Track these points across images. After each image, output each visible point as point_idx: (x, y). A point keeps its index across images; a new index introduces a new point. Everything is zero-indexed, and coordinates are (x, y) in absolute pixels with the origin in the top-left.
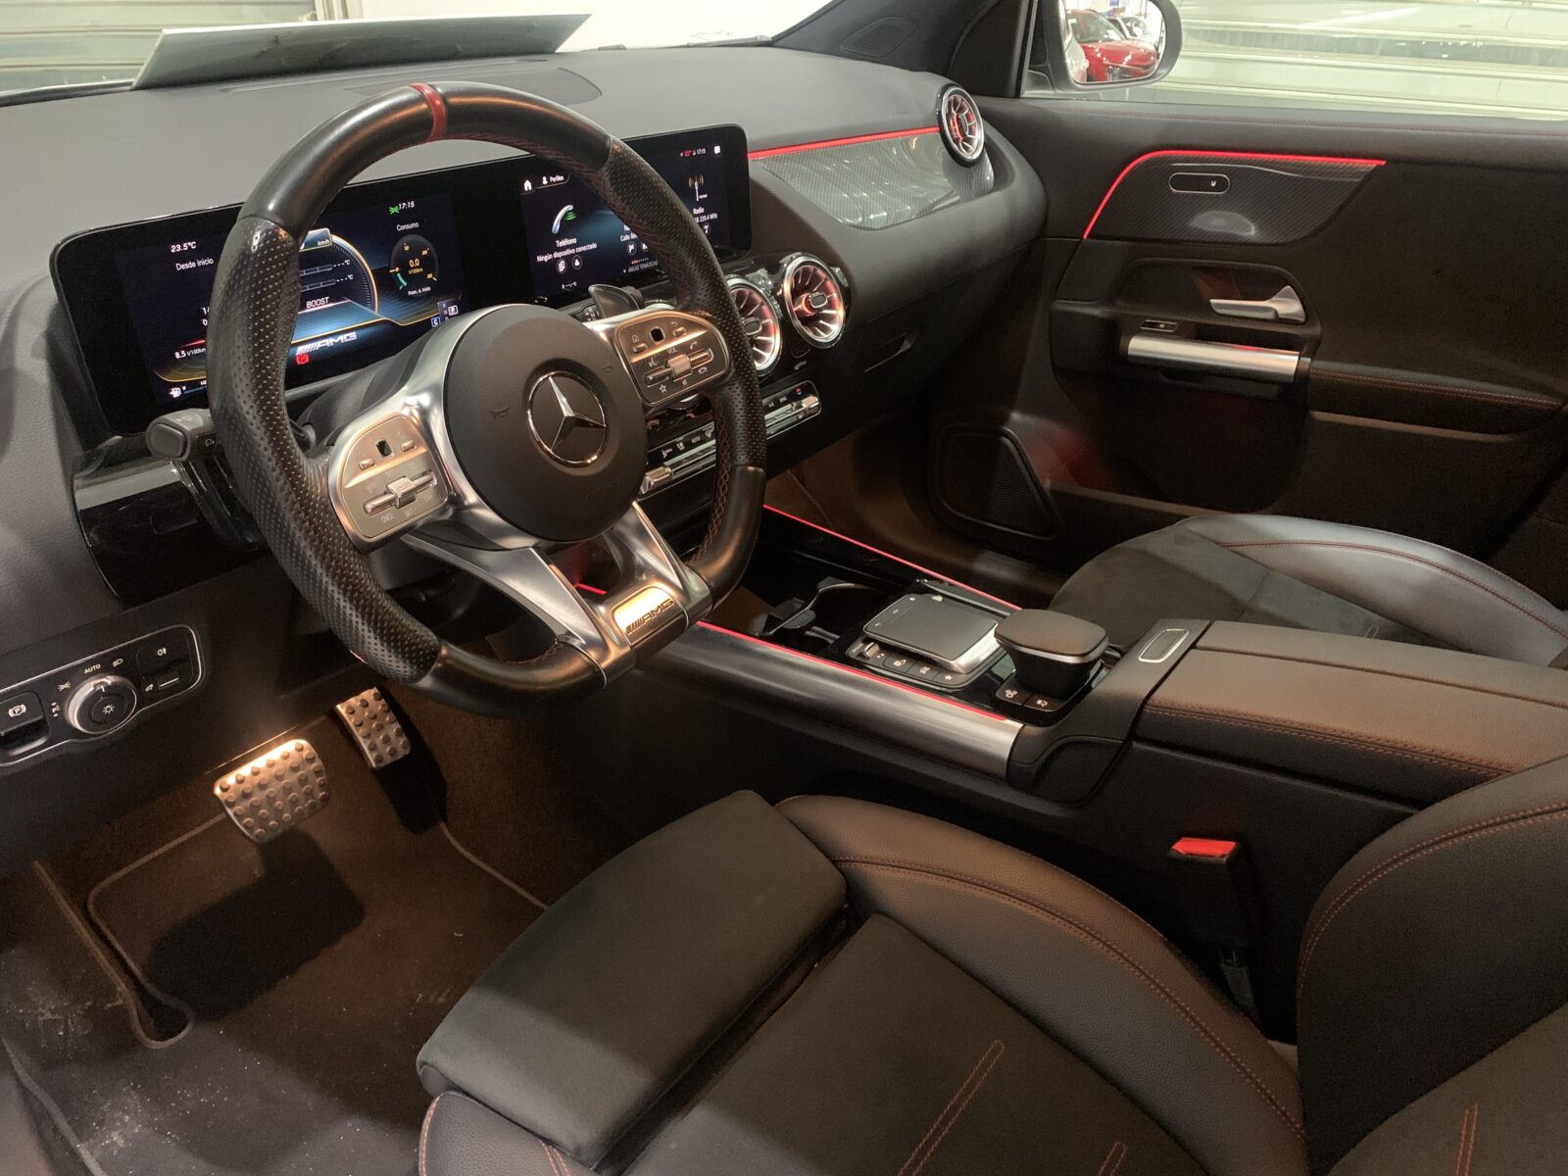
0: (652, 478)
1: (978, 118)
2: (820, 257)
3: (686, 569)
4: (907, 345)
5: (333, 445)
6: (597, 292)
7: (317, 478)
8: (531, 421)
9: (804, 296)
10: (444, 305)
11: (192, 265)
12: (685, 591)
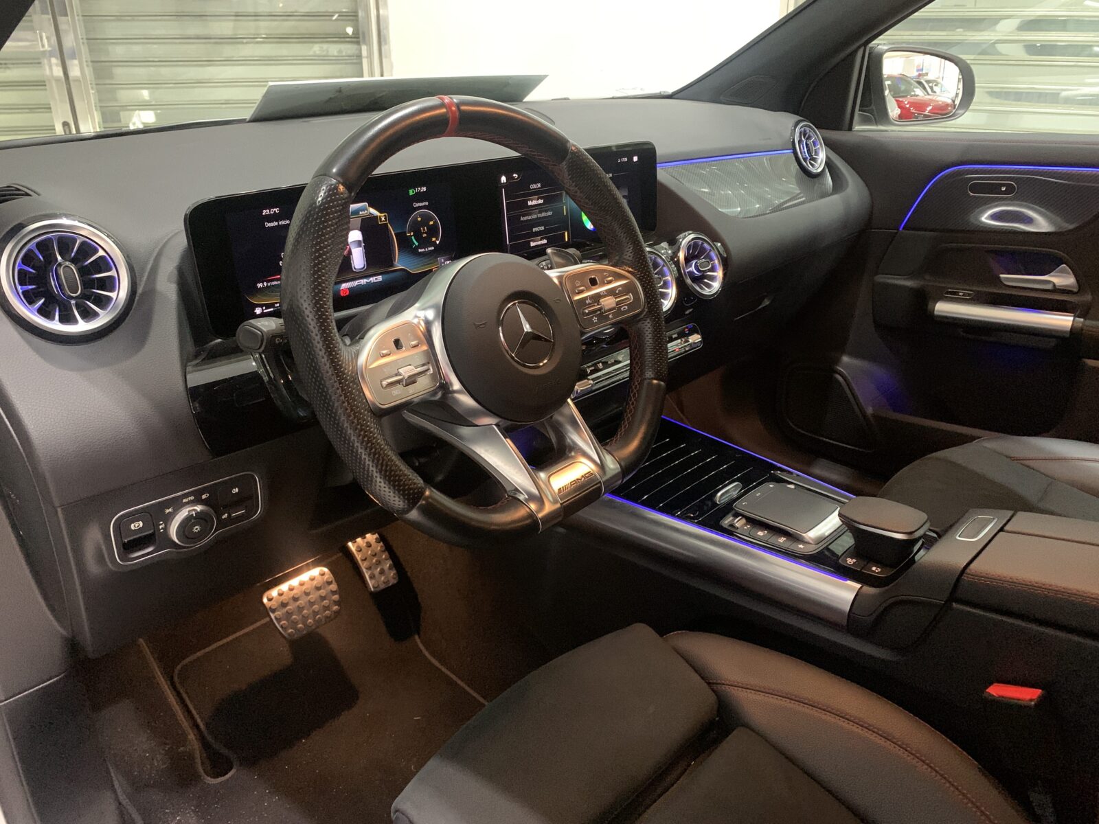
0: (579, 387)
1: (821, 144)
2: (706, 235)
3: (604, 451)
4: (766, 302)
5: (363, 338)
6: (552, 252)
7: (350, 359)
8: (501, 335)
9: (694, 262)
10: (443, 261)
11: (276, 224)
12: (602, 466)
